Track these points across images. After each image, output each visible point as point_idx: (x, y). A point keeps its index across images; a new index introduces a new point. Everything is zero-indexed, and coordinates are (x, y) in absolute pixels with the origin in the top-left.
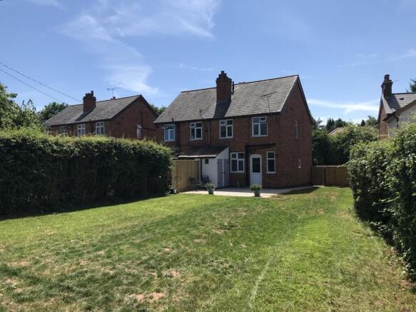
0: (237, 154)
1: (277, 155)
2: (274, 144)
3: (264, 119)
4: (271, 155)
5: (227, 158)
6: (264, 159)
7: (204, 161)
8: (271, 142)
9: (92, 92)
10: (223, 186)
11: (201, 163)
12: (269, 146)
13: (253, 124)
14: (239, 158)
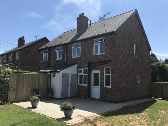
0: (83, 69)
1: (112, 71)
2: (110, 61)
3: (102, 40)
4: (107, 71)
5: (76, 73)
6: (102, 74)
7: (52, 74)
8: (107, 59)
9: (23, 37)
10: (69, 96)
11: (51, 76)
12: (105, 62)
13: (94, 45)
14: (84, 73)
